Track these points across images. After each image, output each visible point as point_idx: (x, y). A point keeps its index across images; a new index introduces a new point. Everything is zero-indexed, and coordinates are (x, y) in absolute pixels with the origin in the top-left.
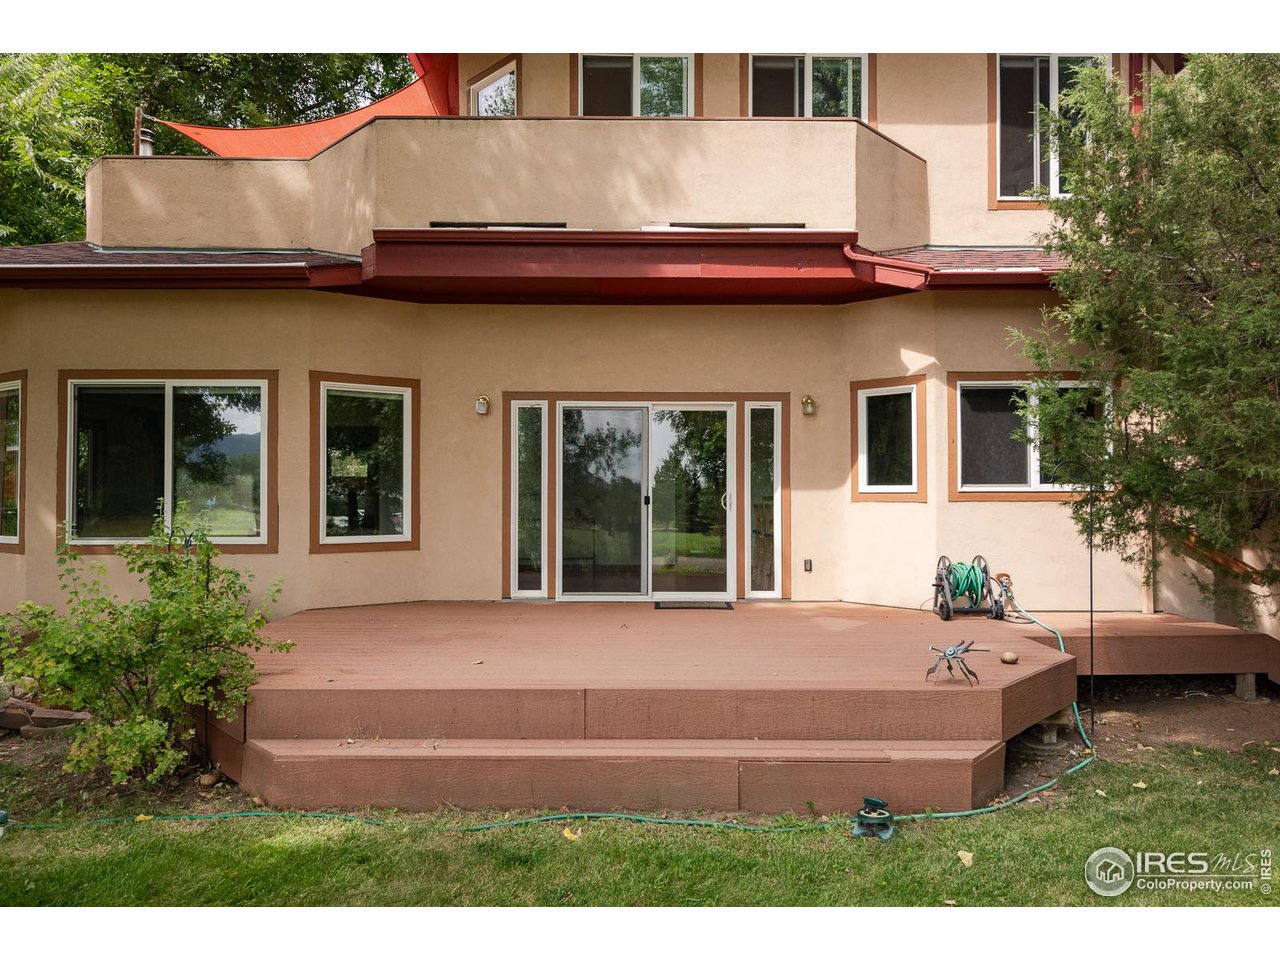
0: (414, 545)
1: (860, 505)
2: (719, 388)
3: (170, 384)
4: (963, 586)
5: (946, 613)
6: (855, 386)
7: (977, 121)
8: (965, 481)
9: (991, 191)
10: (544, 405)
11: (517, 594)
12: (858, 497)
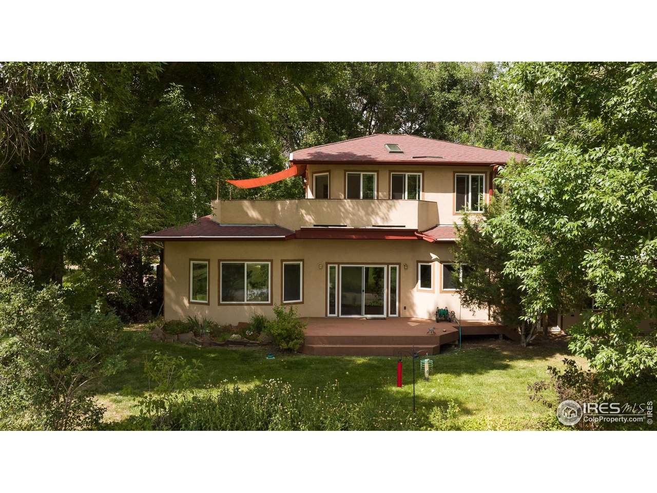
0: (302, 303)
1: (419, 293)
2: (382, 261)
3: (246, 263)
4: (442, 314)
5: (438, 321)
6: (418, 262)
7: (450, 192)
8: (444, 288)
9: (454, 211)
10: (336, 266)
11: (329, 315)
12: (418, 290)
